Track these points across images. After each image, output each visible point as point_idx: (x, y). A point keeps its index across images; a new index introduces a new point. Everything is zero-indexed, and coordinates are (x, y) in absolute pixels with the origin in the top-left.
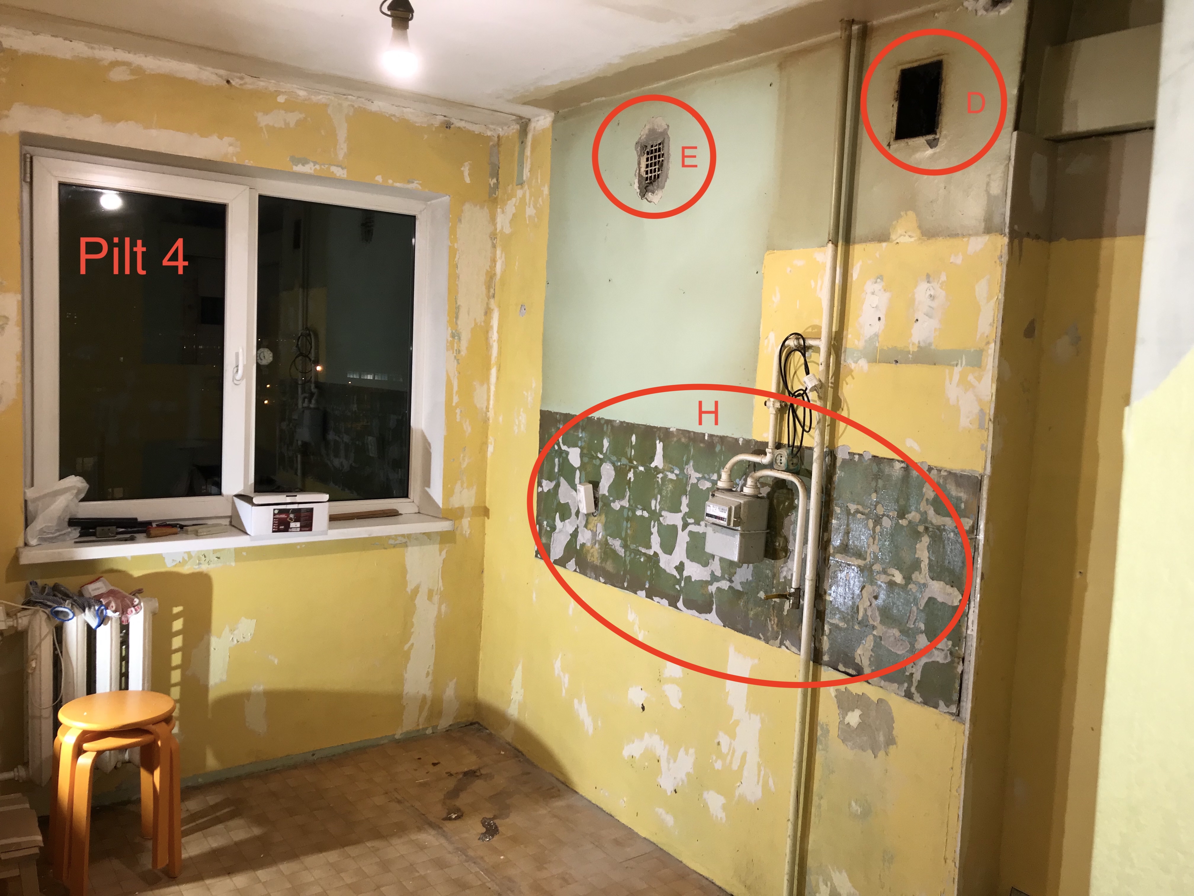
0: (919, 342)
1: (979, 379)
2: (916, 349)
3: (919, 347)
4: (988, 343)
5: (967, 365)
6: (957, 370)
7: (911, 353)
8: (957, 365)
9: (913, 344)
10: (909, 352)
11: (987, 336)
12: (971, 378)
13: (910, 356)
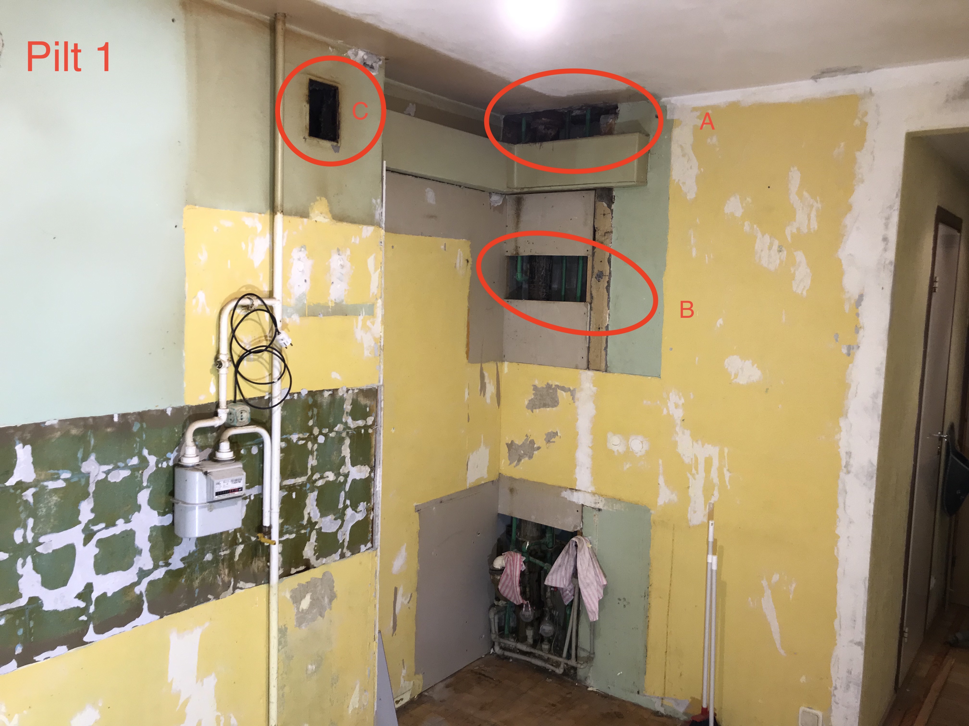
0: (335, 300)
1: (373, 323)
2: (333, 305)
3: (335, 303)
4: (377, 299)
5: (365, 314)
6: (361, 318)
7: (331, 307)
8: (360, 315)
9: (331, 301)
10: (329, 307)
11: (376, 295)
12: (369, 323)
13: (330, 310)
